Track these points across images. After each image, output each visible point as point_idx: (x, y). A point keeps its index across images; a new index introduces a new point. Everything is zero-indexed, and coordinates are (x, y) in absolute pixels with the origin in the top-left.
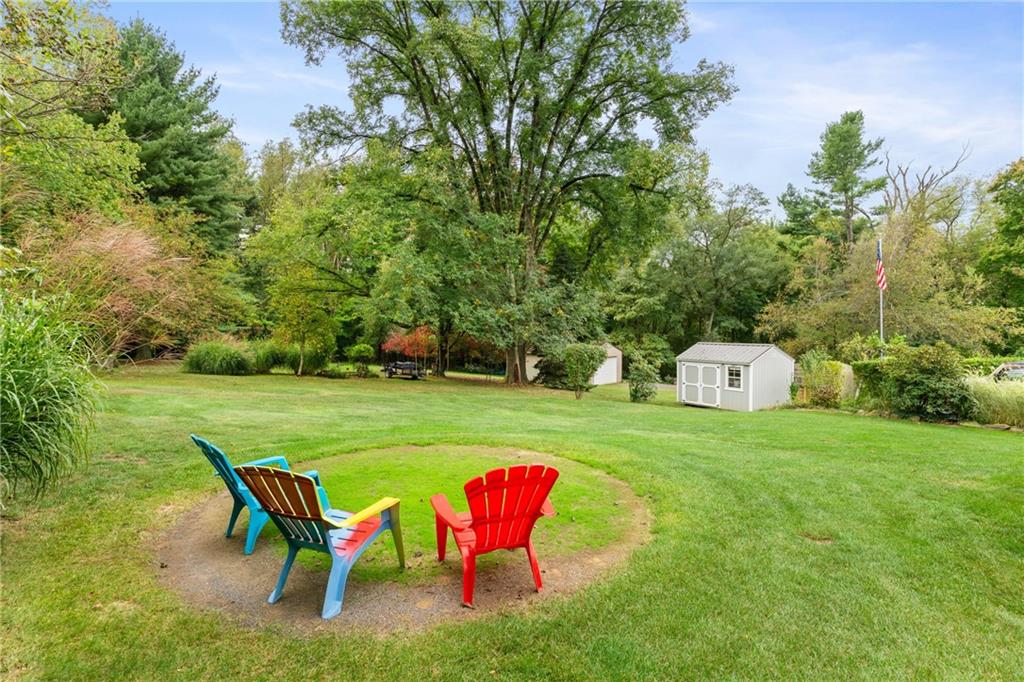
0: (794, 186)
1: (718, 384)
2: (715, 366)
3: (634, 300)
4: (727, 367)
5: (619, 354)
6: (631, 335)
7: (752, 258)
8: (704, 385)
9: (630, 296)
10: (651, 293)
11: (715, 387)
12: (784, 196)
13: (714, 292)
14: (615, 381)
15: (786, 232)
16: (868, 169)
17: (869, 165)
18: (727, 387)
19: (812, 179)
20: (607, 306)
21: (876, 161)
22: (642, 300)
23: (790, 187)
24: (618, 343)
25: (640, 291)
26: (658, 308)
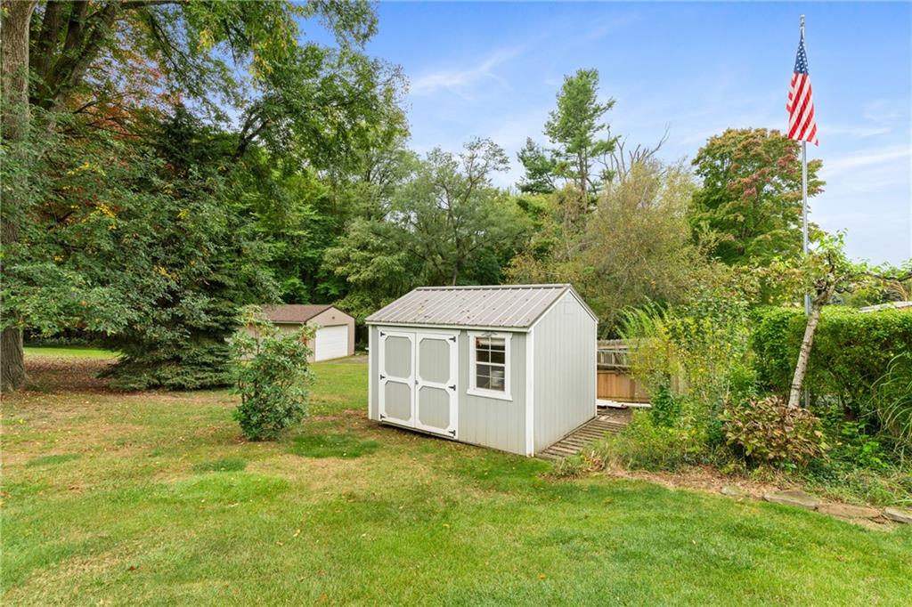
0: (533, 140)
1: (454, 379)
2: (446, 336)
3: (371, 258)
4: (472, 336)
5: (351, 321)
6: (368, 300)
7: (492, 217)
8: (422, 383)
9: (366, 254)
10: (391, 252)
11: (445, 386)
12: (524, 151)
13: (456, 252)
14: (346, 354)
15: (525, 189)
16: (597, 132)
17: (598, 130)
18: (473, 389)
19: (548, 137)
20: (339, 265)
21: (603, 126)
22: (379, 259)
23: (529, 142)
24: (353, 309)
25: (378, 250)
26: (397, 268)
